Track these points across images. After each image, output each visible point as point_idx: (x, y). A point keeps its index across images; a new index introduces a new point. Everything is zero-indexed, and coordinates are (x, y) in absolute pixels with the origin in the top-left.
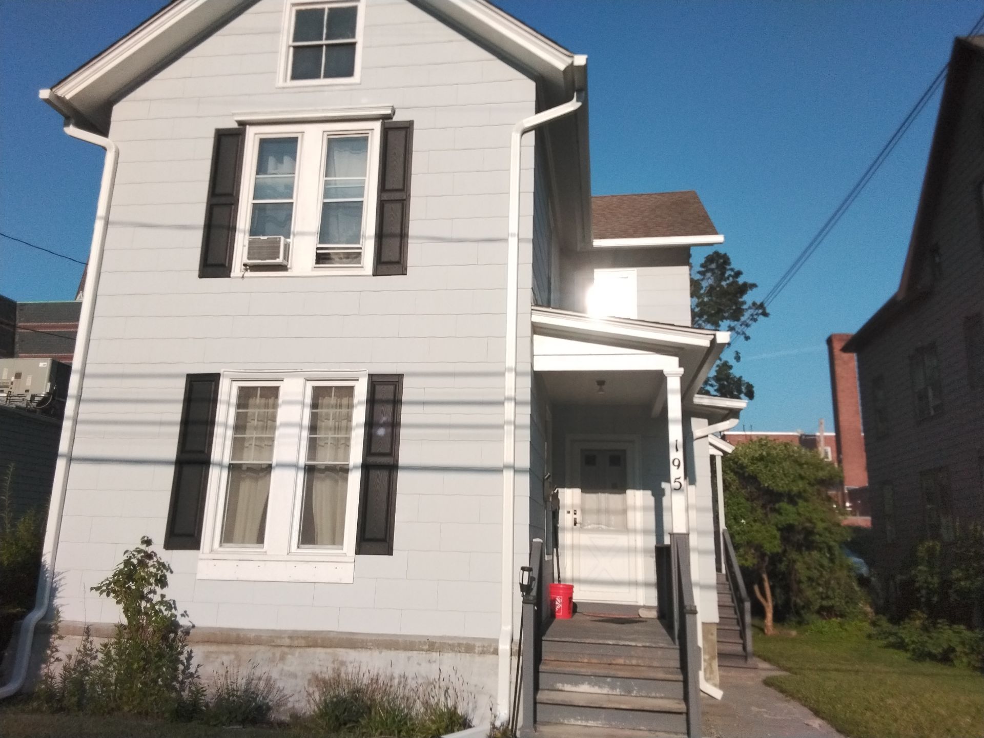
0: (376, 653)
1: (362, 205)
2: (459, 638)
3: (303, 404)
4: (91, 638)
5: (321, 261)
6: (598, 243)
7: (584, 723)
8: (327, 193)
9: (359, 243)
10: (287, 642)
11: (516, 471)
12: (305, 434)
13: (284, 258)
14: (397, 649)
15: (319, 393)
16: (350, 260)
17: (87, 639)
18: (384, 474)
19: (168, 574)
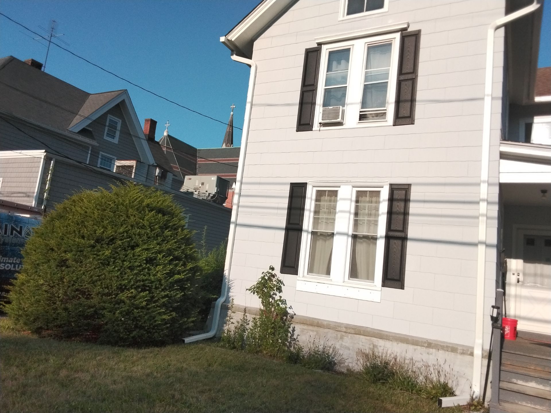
0: (395, 344)
1: (387, 84)
2: (447, 343)
3: (351, 200)
4: (246, 314)
5: (362, 119)
6: (538, 99)
7: (533, 406)
8: (366, 79)
9: (385, 107)
10: (344, 329)
11: (488, 246)
12: (352, 217)
13: (342, 118)
14: (407, 343)
15: (360, 194)
16: (378, 117)
17: (244, 314)
18: (399, 242)
19: (282, 286)
